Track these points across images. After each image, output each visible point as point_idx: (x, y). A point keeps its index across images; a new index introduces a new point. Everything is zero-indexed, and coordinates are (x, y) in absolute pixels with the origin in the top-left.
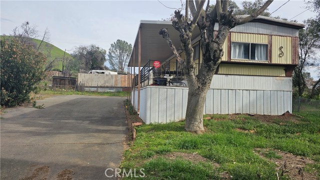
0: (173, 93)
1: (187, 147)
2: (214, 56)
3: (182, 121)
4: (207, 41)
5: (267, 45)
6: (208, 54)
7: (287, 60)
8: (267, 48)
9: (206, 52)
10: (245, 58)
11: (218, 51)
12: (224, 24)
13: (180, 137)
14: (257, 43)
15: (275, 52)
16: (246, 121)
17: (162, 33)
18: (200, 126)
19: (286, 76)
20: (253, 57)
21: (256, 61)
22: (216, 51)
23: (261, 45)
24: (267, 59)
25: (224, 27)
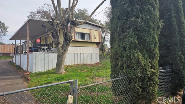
0: (48, 55)
1: (59, 80)
2: (69, 38)
3: (53, 70)
4: (66, 32)
5: (90, 34)
6: (66, 38)
7: (97, 40)
8: (90, 35)
9: (65, 37)
10: (81, 39)
11: (71, 37)
12: (73, 25)
13: (54, 76)
14: (85, 33)
15: (93, 37)
16: (82, 67)
17: (43, 26)
18: (63, 71)
19: (97, 47)
20: (84, 39)
21: (86, 40)
22: (70, 36)
23: (87, 33)
24: (90, 40)
25: (73, 26)
